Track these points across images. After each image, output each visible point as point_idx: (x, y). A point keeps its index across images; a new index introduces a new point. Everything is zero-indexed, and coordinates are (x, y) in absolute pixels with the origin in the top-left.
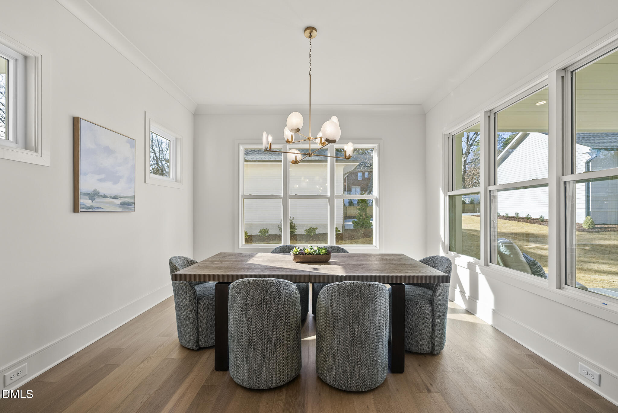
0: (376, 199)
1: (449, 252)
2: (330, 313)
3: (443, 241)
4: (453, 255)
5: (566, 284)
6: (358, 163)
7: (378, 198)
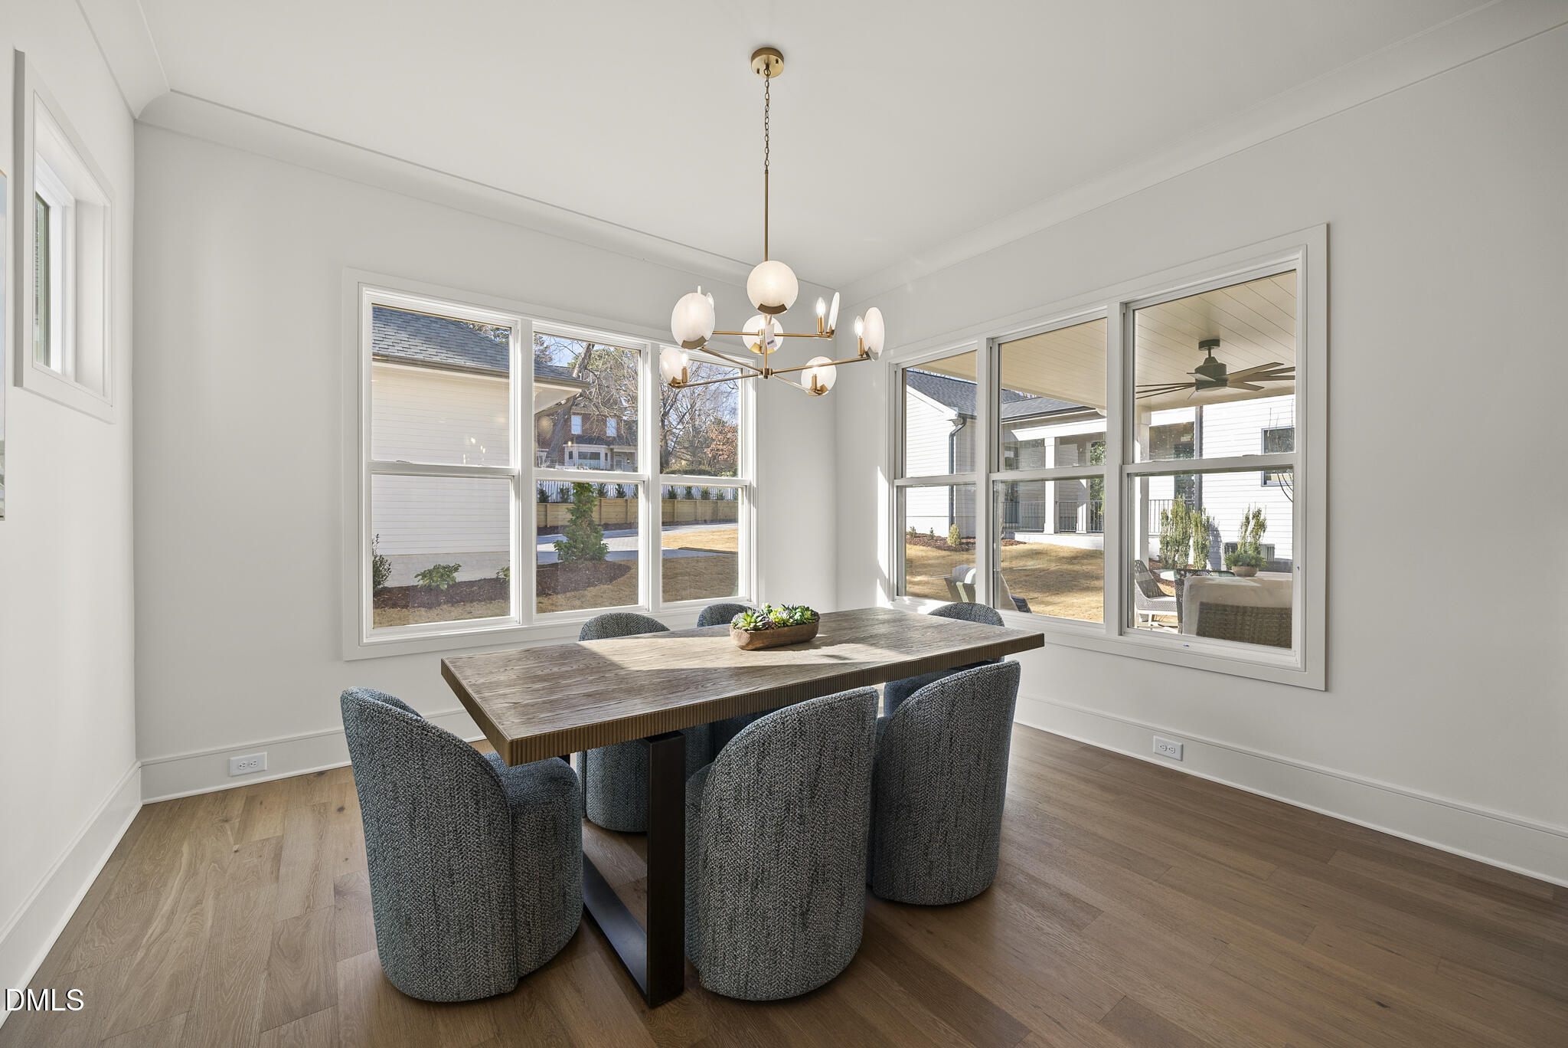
0: (747, 488)
1: (896, 597)
2: (945, 742)
3: (887, 577)
4: (908, 602)
5: (1128, 627)
6: (580, 390)
7: (755, 485)
